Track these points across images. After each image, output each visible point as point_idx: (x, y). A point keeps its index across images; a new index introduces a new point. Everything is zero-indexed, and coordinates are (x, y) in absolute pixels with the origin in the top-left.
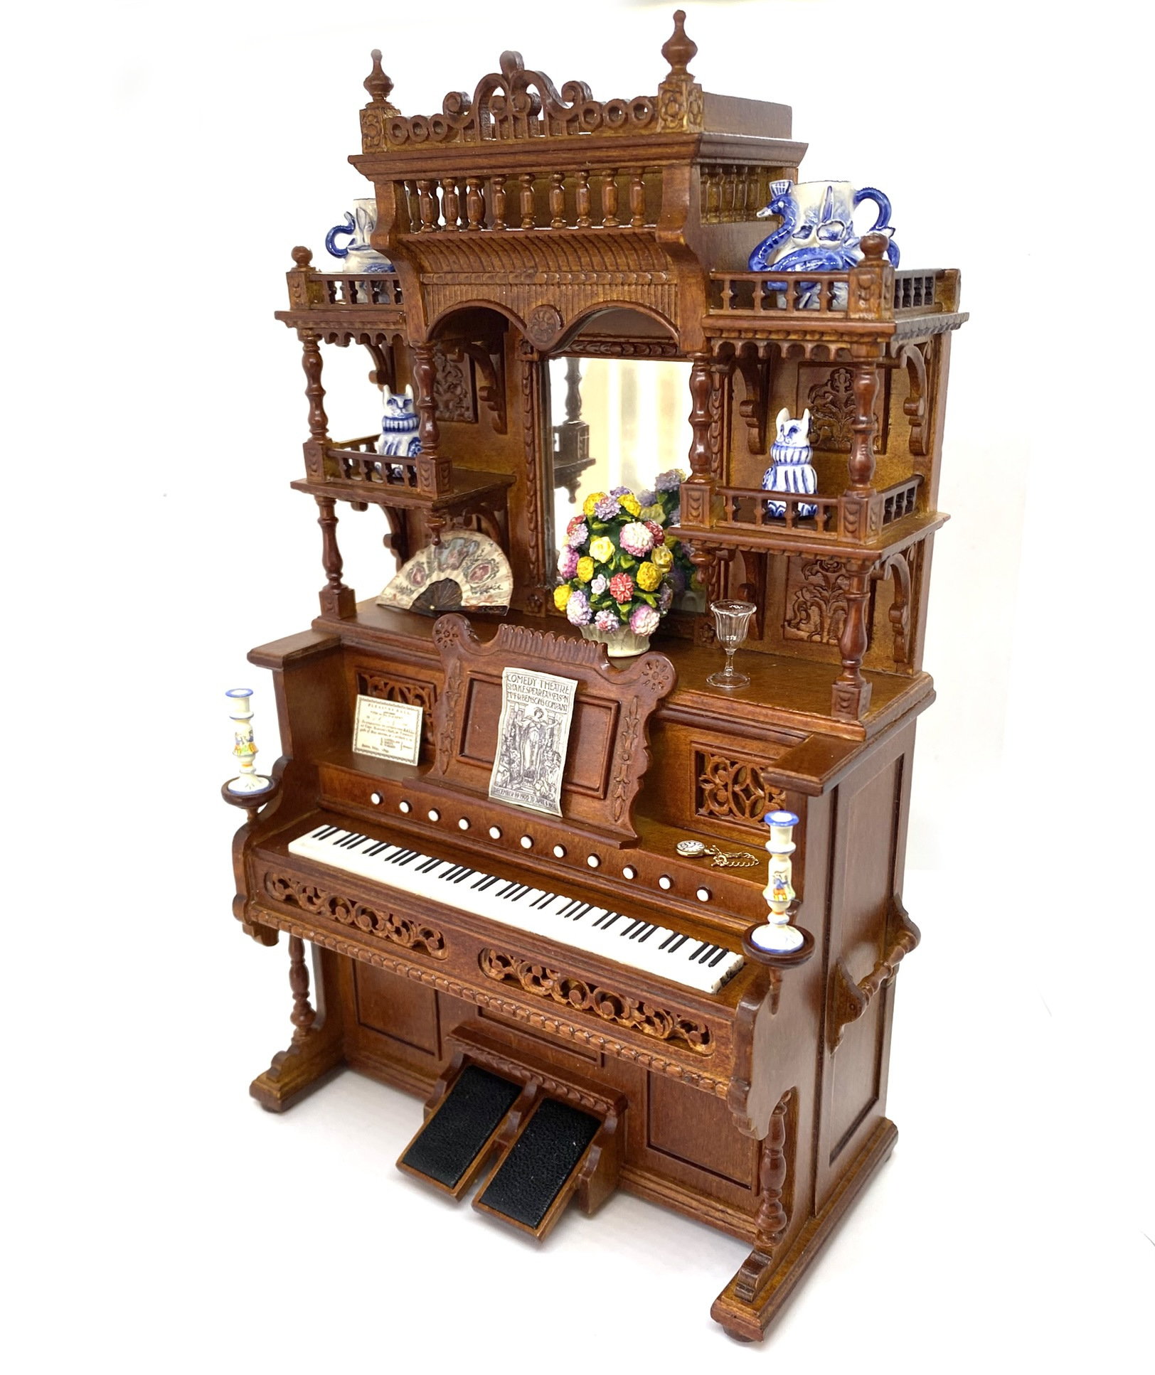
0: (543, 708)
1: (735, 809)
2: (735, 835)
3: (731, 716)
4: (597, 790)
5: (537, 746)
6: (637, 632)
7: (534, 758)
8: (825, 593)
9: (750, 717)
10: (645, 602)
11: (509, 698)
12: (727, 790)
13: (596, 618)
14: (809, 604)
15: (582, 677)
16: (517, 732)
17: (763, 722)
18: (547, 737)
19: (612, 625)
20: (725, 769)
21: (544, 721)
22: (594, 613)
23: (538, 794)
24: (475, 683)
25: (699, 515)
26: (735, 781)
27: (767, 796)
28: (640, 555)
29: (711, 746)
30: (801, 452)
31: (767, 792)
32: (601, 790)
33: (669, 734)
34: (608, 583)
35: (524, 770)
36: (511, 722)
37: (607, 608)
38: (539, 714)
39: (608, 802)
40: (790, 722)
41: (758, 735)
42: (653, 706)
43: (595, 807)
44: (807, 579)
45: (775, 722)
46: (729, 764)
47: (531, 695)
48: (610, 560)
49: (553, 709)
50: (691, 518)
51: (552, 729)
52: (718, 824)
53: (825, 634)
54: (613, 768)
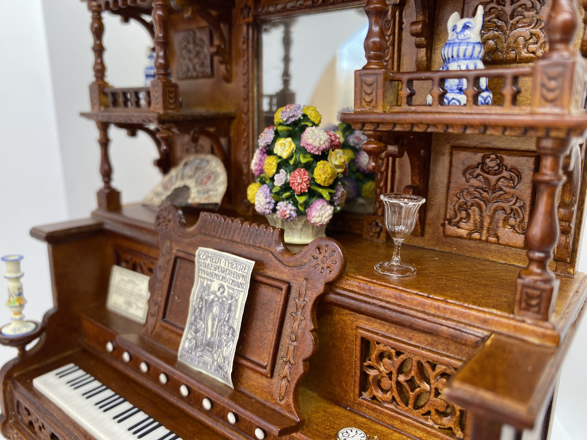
0: (225, 284)
1: (398, 399)
2: (397, 423)
3: (399, 306)
4: (265, 367)
5: (217, 320)
6: (312, 222)
7: (214, 330)
8: (485, 194)
9: (419, 308)
10: (321, 196)
11: (200, 274)
12: (391, 379)
13: (277, 208)
14: (469, 204)
15: (261, 258)
16: (204, 304)
17: (434, 315)
18: (226, 311)
19: (290, 214)
20: (390, 358)
21: (225, 297)
22: (276, 204)
23: (215, 363)
24: (178, 260)
25: (372, 101)
26: (400, 371)
27: (433, 391)
28: (317, 153)
29: (377, 334)
30: (474, 48)
31: (433, 386)
32: (269, 368)
33: (337, 318)
34: (289, 177)
35: (206, 340)
36: (200, 295)
37: (287, 199)
38: (221, 290)
39: (275, 380)
40: (464, 318)
41: (429, 329)
42: (320, 288)
43: (263, 384)
44: (467, 181)
45: (447, 316)
46: (394, 354)
47: (217, 272)
48: (290, 157)
49: (232, 286)
50: (364, 103)
51: (230, 305)
52: (380, 411)
53: (485, 232)
54: (280, 347)
